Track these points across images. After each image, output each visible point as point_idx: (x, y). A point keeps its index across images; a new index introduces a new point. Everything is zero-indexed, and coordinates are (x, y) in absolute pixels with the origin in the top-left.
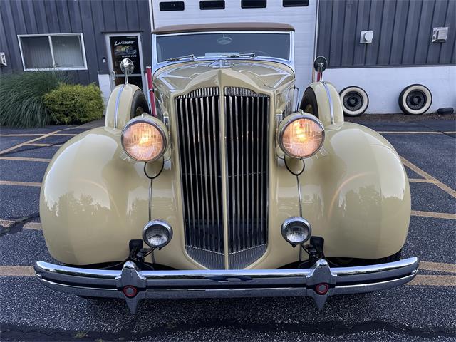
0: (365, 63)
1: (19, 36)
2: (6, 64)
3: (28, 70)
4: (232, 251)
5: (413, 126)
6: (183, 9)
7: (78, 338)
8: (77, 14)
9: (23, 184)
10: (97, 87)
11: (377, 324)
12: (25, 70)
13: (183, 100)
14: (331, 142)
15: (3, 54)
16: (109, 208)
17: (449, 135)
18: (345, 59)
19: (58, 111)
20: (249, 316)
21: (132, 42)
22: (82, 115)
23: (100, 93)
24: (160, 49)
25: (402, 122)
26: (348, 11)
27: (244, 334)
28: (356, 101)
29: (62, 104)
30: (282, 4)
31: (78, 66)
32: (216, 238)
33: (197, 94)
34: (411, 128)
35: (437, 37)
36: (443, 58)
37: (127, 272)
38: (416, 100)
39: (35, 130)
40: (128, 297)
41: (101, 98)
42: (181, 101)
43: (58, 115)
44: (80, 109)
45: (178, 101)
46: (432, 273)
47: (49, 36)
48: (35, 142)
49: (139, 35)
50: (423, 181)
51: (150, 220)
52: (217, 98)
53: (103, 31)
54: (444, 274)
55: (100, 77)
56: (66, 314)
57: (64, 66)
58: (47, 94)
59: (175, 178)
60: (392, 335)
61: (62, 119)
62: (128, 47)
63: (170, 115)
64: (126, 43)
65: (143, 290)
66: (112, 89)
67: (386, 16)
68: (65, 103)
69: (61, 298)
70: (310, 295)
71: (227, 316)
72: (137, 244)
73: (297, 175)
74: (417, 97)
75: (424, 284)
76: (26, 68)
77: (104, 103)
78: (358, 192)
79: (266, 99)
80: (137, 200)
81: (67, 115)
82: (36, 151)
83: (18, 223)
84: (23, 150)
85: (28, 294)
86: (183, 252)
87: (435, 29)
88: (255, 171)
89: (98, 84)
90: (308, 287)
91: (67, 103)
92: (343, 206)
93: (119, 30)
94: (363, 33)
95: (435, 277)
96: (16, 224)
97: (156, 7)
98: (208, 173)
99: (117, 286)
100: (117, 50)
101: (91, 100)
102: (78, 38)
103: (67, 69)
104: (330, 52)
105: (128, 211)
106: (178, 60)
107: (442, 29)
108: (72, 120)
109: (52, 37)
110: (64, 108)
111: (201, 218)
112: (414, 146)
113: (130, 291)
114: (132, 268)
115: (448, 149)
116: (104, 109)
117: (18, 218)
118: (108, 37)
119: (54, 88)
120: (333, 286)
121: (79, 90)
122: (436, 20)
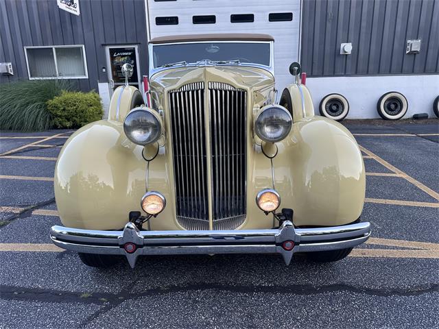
0: (345, 72)
1: (25, 48)
2: (12, 73)
3: (33, 79)
4: (216, 219)
5: (390, 130)
6: (177, 23)
7: (83, 298)
8: (80, 29)
9: (30, 178)
10: (96, 95)
11: (341, 287)
12: (30, 79)
13: (175, 94)
14: (301, 132)
15: (10, 64)
16: (113, 187)
17: (422, 137)
18: (327, 69)
19: (60, 116)
20: (232, 280)
21: (130, 54)
22: (83, 119)
23: (99, 99)
24: (156, 58)
25: (379, 126)
26: (329, 25)
27: (226, 294)
28: (338, 107)
29: (64, 110)
30: (268, 19)
31: (80, 75)
32: (203, 211)
33: (187, 88)
34: (387, 131)
35: (411, 48)
36: (417, 68)
37: (128, 232)
38: (393, 106)
39: (38, 133)
40: (128, 252)
41: (100, 104)
42: (173, 94)
43: (60, 120)
44: (81, 114)
45: (171, 94)
46: (394, 248)
47: (54, 47)
48: (40, 144)
49: (136, 47)
50: (394, 175)
51: (147, 191)
52: (202, 91)
53: (103, 43)
54: (403, 248)
55: (100, 85)
56: (72, 280)
57: (67, 75)
58: (50, 101)
59: (168, 161)
60: (353, 295)
61: (64, 123)
62: (126, 58)
63: (164, 109)
64: (124, 54)
65: (141, 246)
66: (111, 95)
67: (363, 30)
68: (67, 108)
69: (67, 268)
70: (279, 251)
71: (212, 281)
72: (136, 215)
73: (271, 158)
74: (394, 104)
75: (385, 256)
76: (31, 76)
77: (104, 109)
78: (322, 173)
79: (243, 93)
80: (136, 180)
81: (68, 120)
82: (41, 151)
83: (27, 210)
84: (29, 151)
85: (40, 265)
86: (175, 222)
87: (409, 41)
88: (235, 153)
89: (97, 91)
90: (277, 244)
91: (69, 108)
92: (308, 184)
93: (118, 43)
94: (342, 45)
95: (395, 251)
96: (25, 211)
97: (153, 21)
98: (196, 154)
99: (120, 244)
100: (116, 60)
101: (91, 106)
102: (79, 49)
103: (69, 78)
104: (313, 63)
105: (128, 192)
106: (172, 66)
107: (415, 41)
108: (73, 125)
109: (56, 49)
110: (66, 114)
111: (190, 195)
112: (389, 146)
113: (130, 247)
114: (132, 228)
115: (419, 149)
116: (103, 115)
117: (27, 206)
118: (107, 49)
119: (57, 95)
120: (298, 244)
121: (80, 97)
122: (409, 33)
